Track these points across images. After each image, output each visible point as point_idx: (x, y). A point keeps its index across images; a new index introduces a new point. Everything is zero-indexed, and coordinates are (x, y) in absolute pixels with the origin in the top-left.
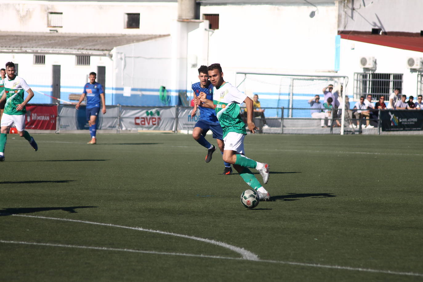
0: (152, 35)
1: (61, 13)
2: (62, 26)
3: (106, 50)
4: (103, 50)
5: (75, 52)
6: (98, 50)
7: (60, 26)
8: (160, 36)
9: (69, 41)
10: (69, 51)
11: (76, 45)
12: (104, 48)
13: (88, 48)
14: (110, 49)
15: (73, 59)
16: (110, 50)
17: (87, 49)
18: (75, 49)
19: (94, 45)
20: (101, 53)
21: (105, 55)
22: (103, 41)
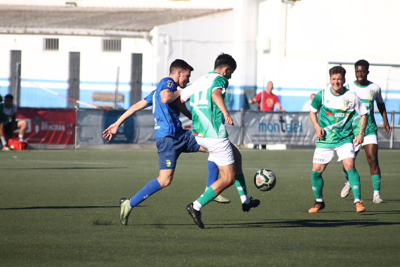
0: (208, 9)
3: (144, 30)
4: (139, 31)
5: (102, 32)
8: (219, 11)
9: (93, 18)
10: (92, 31)
11: (102, 23)
12: (141, 28)
13: (119, 27)
14: (148, 28)
15: (98, 42)
16: (149, 31)
17: (117, 30)
18: (100, 29)
19: (127, 24)
20: (136, 34)
21: (141, 37)
22: (139, 19)
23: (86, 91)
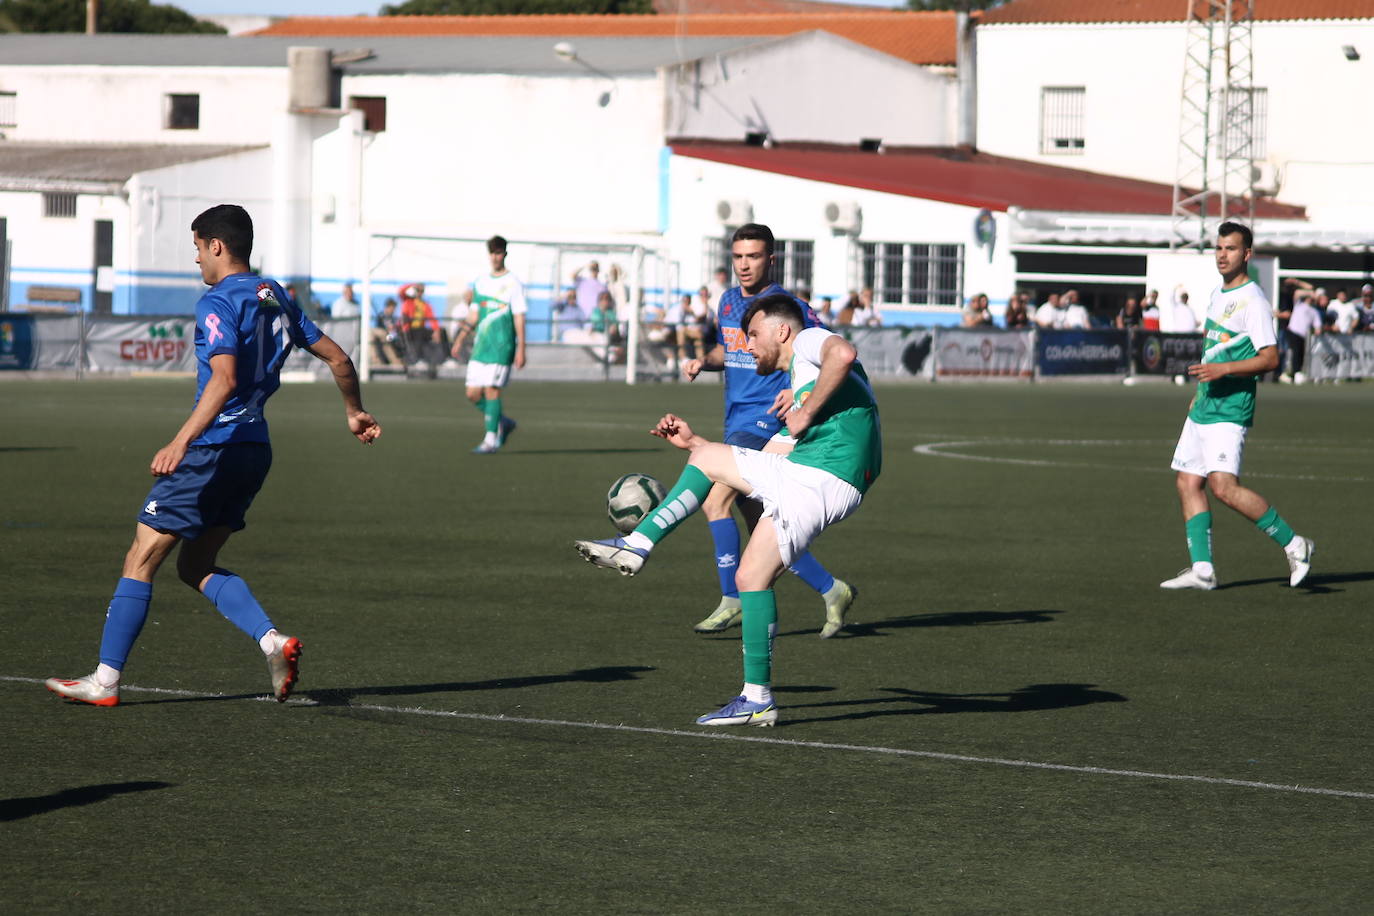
0: (229, 146)
1: (14, 94)
2: (16, 122)
3: (114, 180)
4: (106, 181)
5: (40, 185)
6: (96, 180)
7: (11, 122)
8: (247, 148)
9: (30, 159)
10: (27, 182)
11: (44, 168)
12: (110, 175)
13: (73, 175)
14: (121, 176)
15: (37, 202)
16: (123, 181)
17: (68, 179)
18: (40, 178)
19: (87, 170)
20: (103, 188)
21: (110, 193)
22: (108, 160)
23: (20, 285)
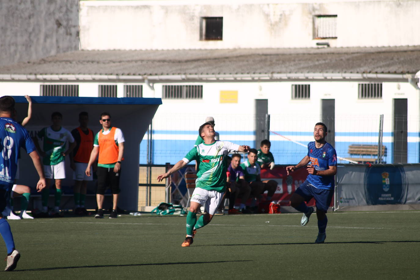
1: (335, 16)
2: (336, 36)
3: (408, 73)
4: (402, 73)
5: (359, 76)
6: (395, 73)
7: (334, 36)
9: (348, 60)
10: (348, 76)
11: (360, 66)
12: (405, 70)
13: (379, 70)
14: (414, 70)
15: (354, 88)
16: (414, 73)
17: (376, 73)
18: (358, 73)
19: (388, 65)
20: (400, 76)
21: (406, 80)
22: (402, 59)
